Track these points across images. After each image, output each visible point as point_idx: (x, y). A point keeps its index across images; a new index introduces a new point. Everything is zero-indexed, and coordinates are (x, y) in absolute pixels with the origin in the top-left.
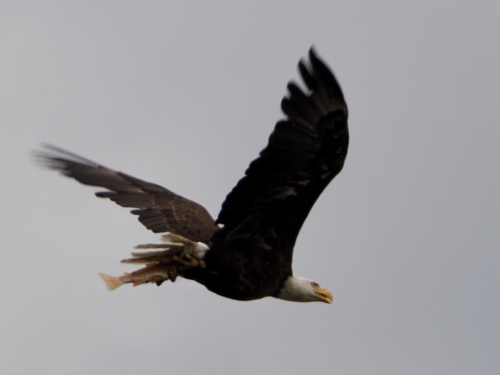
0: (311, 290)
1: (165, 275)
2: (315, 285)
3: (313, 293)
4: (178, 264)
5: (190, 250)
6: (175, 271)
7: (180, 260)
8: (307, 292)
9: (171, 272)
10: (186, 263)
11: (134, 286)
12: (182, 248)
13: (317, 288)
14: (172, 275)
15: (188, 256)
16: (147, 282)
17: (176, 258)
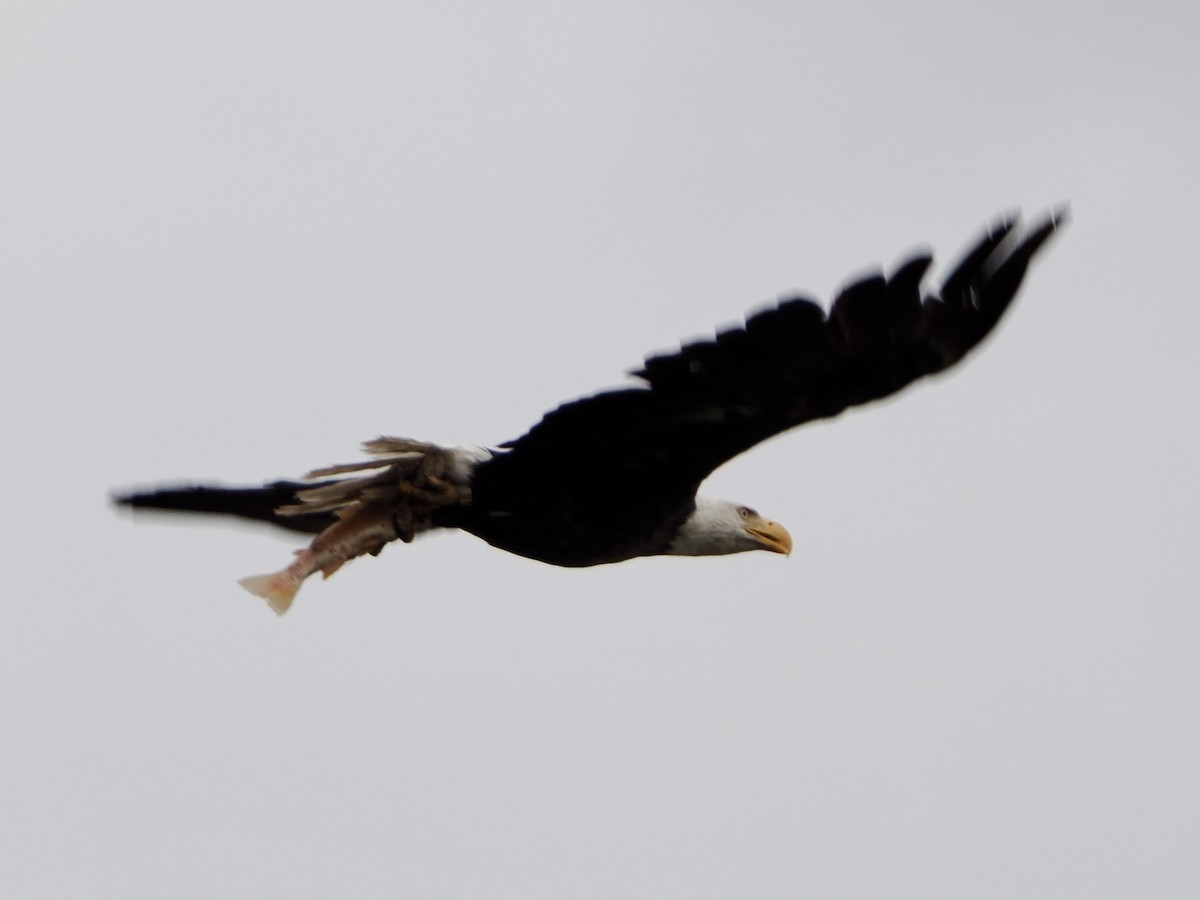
0: (738, 525)
1: (388, 530)
2: (748, 513)
3: (744, 532)
4: (412, 501)
5: (440, 467)
6: (410, 516)
7: (417, 491)
8: (728, 530)
9: (400, 521)
10: (431, 497)
11: (326, 576)
12: (421, 461)
13: (752, 519)
14: (403, 528)
15: (434, 480)
16: (351, 557)
17: (406, 487)
